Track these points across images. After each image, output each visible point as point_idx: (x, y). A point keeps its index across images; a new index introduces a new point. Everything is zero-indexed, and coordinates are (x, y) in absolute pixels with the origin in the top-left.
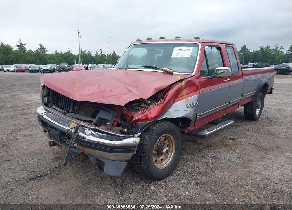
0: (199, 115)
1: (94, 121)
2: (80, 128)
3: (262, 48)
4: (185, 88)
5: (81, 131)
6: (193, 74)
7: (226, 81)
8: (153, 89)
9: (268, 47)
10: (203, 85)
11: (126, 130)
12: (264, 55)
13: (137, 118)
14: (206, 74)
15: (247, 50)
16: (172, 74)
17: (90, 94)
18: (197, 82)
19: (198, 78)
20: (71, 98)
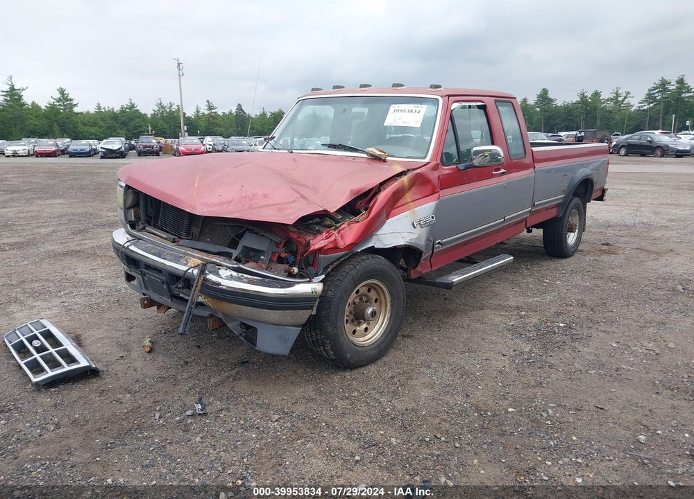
0: (439, 243)
1: (235, 253)
2: (209, 266)
3: (583, 96)
4: (410, 188)
5: (210, 272)
6: (427, 160)
7: (497, 174)
8: (348, 192)
9: (596, 94)
10: (447, 183)
11: (296, 270)
12: (588, 113)
13: (317, 247)
14: (455, 160)
15: (551, 100)
16: (385, 161)
17: (225, 203)
18: (434, 176)
19: (435, 168)
20: (187, 210)
